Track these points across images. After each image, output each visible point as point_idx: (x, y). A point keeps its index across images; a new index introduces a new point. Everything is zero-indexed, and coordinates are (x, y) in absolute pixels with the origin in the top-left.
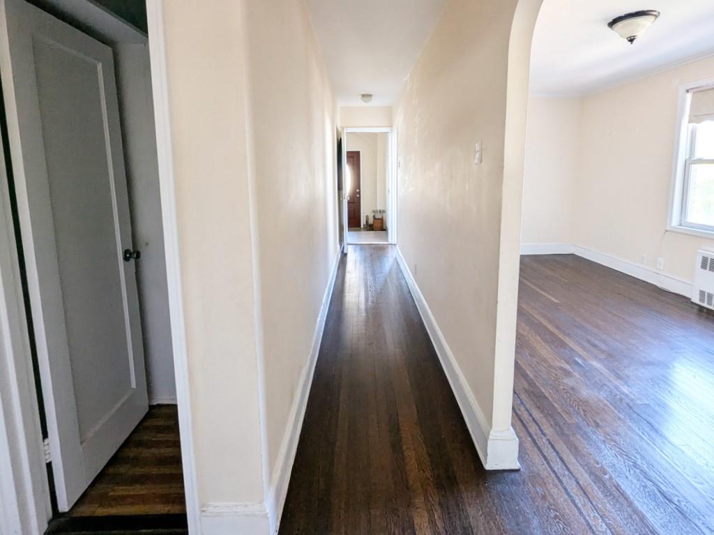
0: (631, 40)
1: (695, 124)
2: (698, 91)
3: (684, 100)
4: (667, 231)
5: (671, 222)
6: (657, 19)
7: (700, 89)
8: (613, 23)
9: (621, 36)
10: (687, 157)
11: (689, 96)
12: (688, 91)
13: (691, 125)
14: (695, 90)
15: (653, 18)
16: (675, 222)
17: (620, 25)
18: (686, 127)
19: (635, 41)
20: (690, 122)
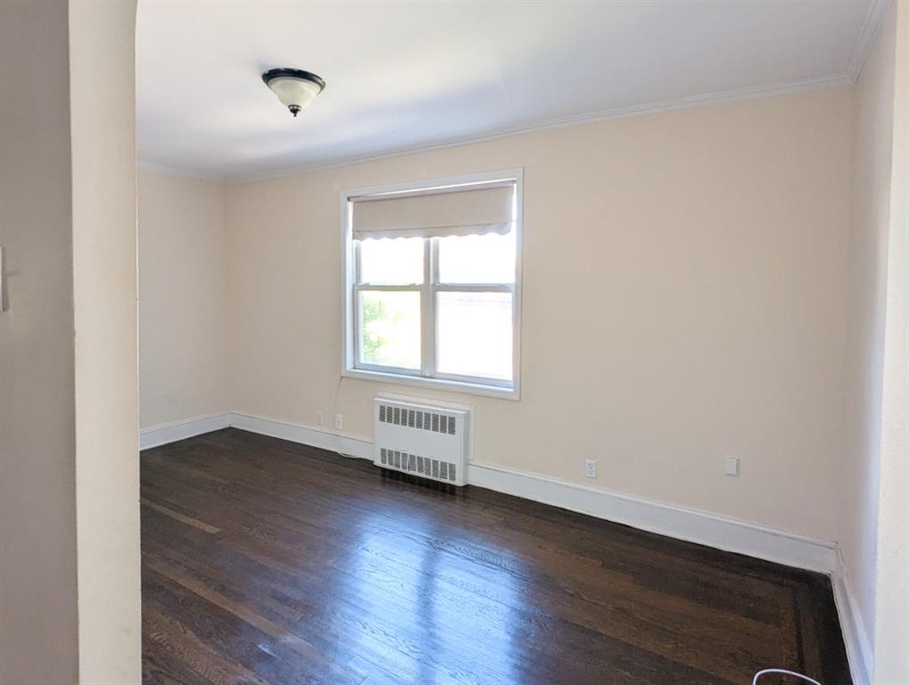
0: (295, 111)
1: (359, 241)
2: (360, 202)
3: (346, 210)
4: (342, 377)
5: (345, 366)
6: (323, 91)
7: (362, 199)
8: (271, 76)
9: (283, 101)
10: (355, 282)
11: (350, 206)
12: (349, 199)
13: (355, 241)
14: (356, 199)
15: (317, 88)
16: (349, 366)
17: (279, 82)
18: (350, 243)
19: (299, 114)
20: (354, 238)
